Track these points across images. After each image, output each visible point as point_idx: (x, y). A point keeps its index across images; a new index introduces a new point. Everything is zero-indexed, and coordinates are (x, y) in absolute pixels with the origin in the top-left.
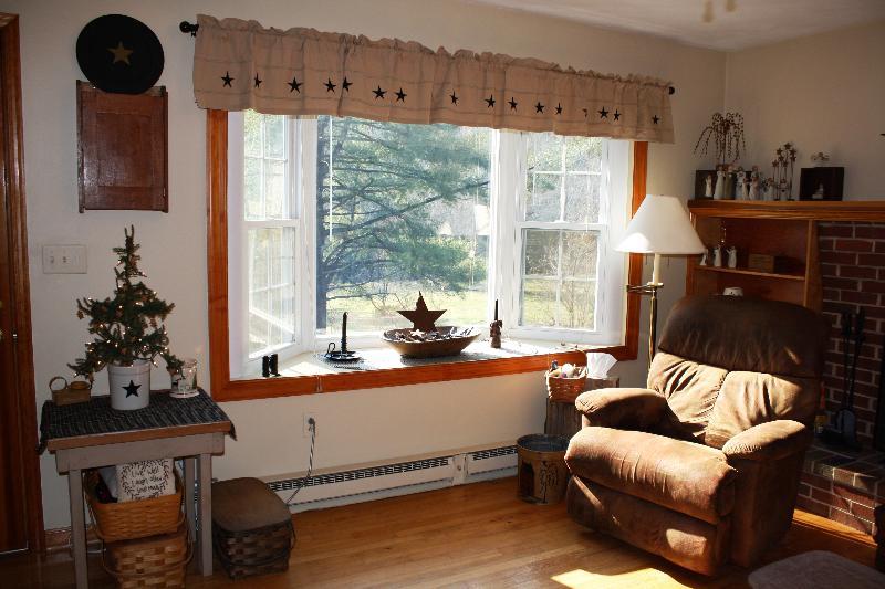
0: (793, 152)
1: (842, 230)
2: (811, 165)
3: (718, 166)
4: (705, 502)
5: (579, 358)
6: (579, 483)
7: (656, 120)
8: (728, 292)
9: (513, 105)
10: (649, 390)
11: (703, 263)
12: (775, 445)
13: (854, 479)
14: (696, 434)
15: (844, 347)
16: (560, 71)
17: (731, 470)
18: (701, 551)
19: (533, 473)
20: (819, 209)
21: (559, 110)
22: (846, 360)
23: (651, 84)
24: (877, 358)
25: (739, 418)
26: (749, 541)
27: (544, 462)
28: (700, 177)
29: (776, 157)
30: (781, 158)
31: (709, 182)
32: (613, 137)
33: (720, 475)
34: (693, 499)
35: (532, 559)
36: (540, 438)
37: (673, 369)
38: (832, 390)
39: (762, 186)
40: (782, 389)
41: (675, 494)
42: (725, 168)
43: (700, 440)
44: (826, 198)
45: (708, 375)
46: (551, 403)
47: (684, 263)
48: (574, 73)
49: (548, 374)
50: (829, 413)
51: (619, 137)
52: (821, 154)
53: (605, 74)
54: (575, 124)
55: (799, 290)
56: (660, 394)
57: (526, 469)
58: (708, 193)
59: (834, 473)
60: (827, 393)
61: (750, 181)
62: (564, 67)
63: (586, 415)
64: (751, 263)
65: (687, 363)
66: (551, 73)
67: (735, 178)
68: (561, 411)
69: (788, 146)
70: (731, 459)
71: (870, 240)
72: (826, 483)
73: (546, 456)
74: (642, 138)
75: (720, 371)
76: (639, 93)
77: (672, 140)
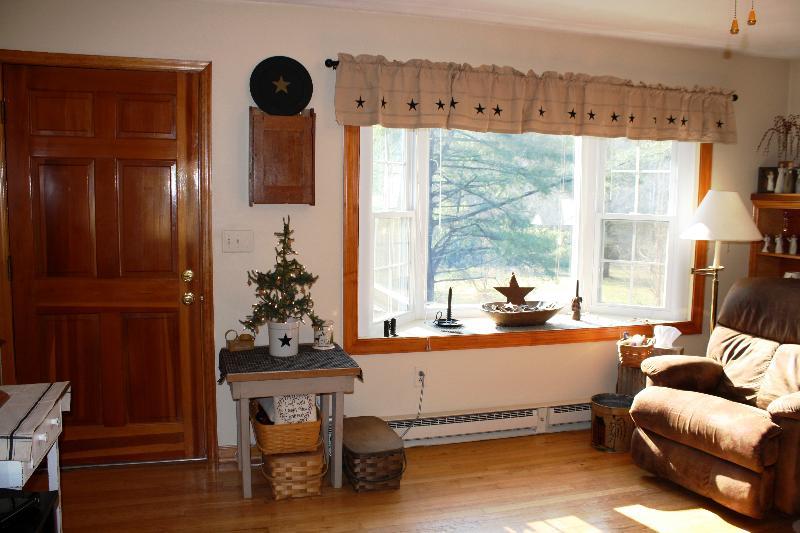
3: (780, 163)
4: (749, 453)
5: (648, 331)
6: (642, 433)
7: (720, 124)
8: (788, 275)
9: (592, 115)
10: (708, 359)
11: (765, 250)
14: (748, 398)
16: (632, 86)
17: (774, 427)
18: (745, 495)
19: (604, 426)
21: (632, 118)
23: (715, 93)
25: (788, 385)
26: (792, 491)
27: (614, 416)
28: (763, 173)
31: (770, 177)
32: (680, 140)
33: (764, 430)
34: (739, 449)
35: (600, 494)
36: (613, 397)
37: (729, 341)
41: (724, 445)
42: (786, 165)
43: (752, 403)
45: (761, 347)
46: (621, 367)
47: (749, 247)
48: (645, 87)
49: (620, 343)
51: (686, 140)
53: (672, 86)
54: (647, 131)
56: (718, 363)
57: (598, 422)
58: (770, 187)
62: (636, 82)
63: (650, 377)
65: (743, 336)
66: (627, 89)
67: (795, 175)
68: (630, 374)
73: (615, 411)
74: (707, 140)
75: (772, 344)
76: (704, 101)
77: (734, 142)
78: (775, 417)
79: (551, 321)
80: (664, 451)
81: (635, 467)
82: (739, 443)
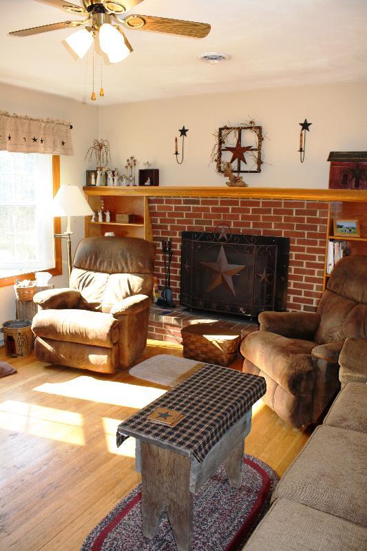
0: (135, 161)
1: (159, 201)
2: (143, 168)
3: (97, 168)
4: (105, 337)
5: (31, 277)
6: (40, 340)
7: (63, 143)
8: (107, 234)
10: (70, 289)
11: (93, 220)
12: (135, 306)
13: (172, 320)
14: (97, 308)
15: (164, 258)
16: (9, 116)
17: (115, 321)
18: (106, 362)
19: (14, 341)
20: (148, 191)
21: (10, 138)
22: (165, 264)
23: (60, 124)
24: (179, 262)
25: (117, 297)
26: (128, 354)
27: (19, 334)
28: (89, 174)
29: (126, 164)
30: (129, 164)
31: (93, 176)
32: (41, 153)
33: (111, 324)
34: (99, 337)
35: (21, 383)
36: (16, 322)
37: (81, 277)
38: (160, 280)
39: (121, 178)
40: (137, 281)
41: (90, 336)
42: (101, 169)
43: (99, 310)
44: (152, 184)
45: (99, 278)
46: (18, 302)
47: (84, 219)
48: (17, 117)
49: (16, 287)
50: (160, 292)
51: (44, 153)
52: (148, 163)
53: (35, 118)
54: (19, 146)
55: (141, 232)
56: (77, 290)
57: (10, 341)
58: (93, 183)
59: (164, 319)
60: (158, 282)
61: (114, 176)
62: (11, 114)
63: (40, 305)
64: (117, 219)
65: (89, 273)
66: (5, 118)
67: (106, 175)
68: (25, 304)
69: (132, 158)
71: (171, 205)
72: (160, 324)
73: (20, 330)
74: (56, 153)
75: (106, 275)
76: (53, 129)
77: (72, 154)
78: (115, 316)
80: (56, 348)
81: (38, 362)
82: (98, 334)
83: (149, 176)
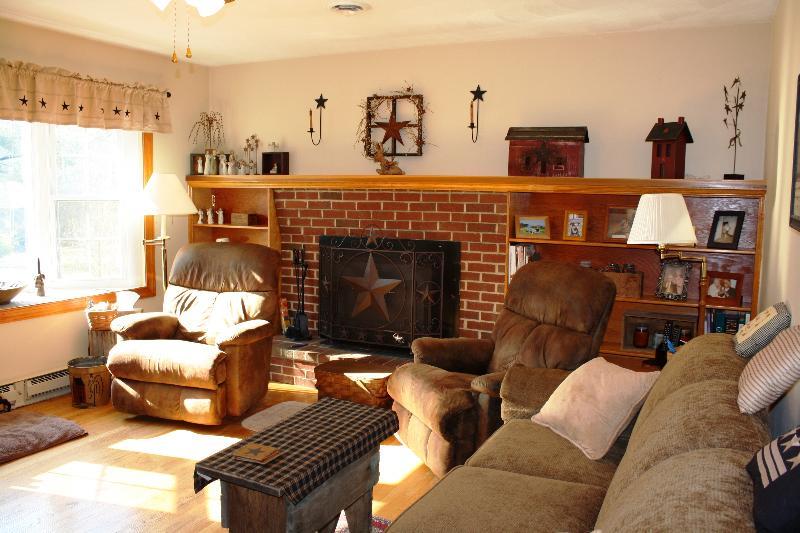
0: (257, 141)
1: (288, 194)
2: (269, 150)
3: (206, 150)
4: (206, 375)
5: (111, 297)
6: (120, 382)
7: (157, 117)
8: (219, 240)
9: (43, 104)
10: (165, 313)
11: (200, 222)
12: (248, 333)
13: (305, 355)
14: (200, 339)
15: (297, 272)
16: (80, 79)
17: (221, 354)
18: (208, 409)
19: (83, 385)
20: (274, 181)
21: (81, 108)
22: (297, 281)
23: (152, 90)
24: (316, 278)
25: (227, 323)
26: (239, 398)
27: (91, 375)
28: (194, 159)
29: (245, 145)
30: (249, 145)
31: (200, 162)
32: (125, 129)
33: (215, 357)
34: (199, 376)
36: (87, 360)
37: (179, 298)
38: (292, 302)
39: (237, 165)
40: (254, 302)
41: (186, 375)
42: (211, 152)
43: (203, 342)
44: (279, 172)
45: (203, 297)
46: (91, 333)
47: (187, 219)
48: (92, 80)
49: (87, 311)
50: (292, 318)
51: (130, 129)
52: (274, 143)
53: (117, 82)
54: (95, 120)
55: (265, 237)
56: (173, 315)
57: (78, 385)
58: (200, 170)
59: (294, 354)
60: (288, 305)
61: (228, 161)
62: (83, 76)
63: (120, 334)
64: (233, 220)
65: (190, 291)
66: (76, 81)
67: (218, 161)
68: (100, 333)
69: (253, 137)
70: (222, 347)
71: (304, 201)
72: (290, 362)
73: (92, 370)
74: (148, 130)
75: (214, 294)
76: (143, 97)
77: (170, 132)
79: (16, 300)
80: (141, 392)
81: (117, 413)
82: (198, 371)
83: (276, 162)
